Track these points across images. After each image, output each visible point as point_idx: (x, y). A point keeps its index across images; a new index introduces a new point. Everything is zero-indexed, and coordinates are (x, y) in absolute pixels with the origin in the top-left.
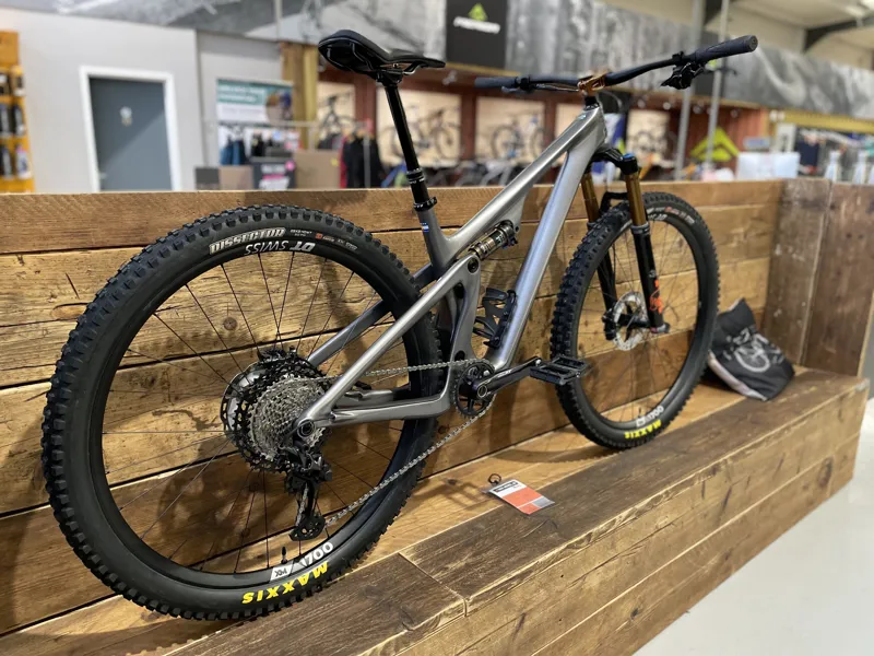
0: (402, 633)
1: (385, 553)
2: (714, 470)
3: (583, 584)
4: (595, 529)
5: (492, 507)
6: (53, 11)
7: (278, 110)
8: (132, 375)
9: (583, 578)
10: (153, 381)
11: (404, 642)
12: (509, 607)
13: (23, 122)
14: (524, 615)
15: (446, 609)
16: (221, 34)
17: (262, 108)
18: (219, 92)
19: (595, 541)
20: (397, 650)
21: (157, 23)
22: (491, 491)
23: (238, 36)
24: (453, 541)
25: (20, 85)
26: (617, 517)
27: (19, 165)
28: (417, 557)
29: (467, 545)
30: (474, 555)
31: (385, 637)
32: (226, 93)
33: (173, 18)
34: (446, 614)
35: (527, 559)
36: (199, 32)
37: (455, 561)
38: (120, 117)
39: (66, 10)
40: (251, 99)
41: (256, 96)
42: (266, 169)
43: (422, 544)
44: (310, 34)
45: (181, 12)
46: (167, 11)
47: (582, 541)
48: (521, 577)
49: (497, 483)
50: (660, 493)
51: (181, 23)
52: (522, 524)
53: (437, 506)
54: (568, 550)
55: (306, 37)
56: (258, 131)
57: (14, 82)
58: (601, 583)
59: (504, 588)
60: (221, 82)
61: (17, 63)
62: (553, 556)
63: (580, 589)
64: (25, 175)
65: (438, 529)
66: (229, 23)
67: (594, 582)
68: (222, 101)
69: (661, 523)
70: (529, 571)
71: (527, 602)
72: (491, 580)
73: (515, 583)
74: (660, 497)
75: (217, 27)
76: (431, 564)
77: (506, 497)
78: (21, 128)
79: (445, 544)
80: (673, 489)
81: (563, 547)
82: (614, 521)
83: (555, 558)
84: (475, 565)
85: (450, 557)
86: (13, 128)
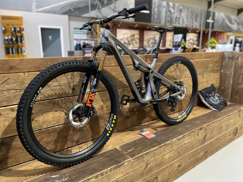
0: (115, 166)
1: (112, 147)
2: (201, 129)
3: (164, 157)
4: (167, 143)
5: (140, 137)
6: (31, 11)
7: (90, 36)
8: (50, 101)
9: (164, 155)
10: (55, 103)
11: (115, 168)
12: (143, 161)
13: (24, 40)
14: (147, 164)
15: (126, 161)
16: (75, 16)
17: (85, 35)
18: (74, 31)
19: (167, 146)
20: (114, 170)
21: (58, 14)
22: (141, 133)
23: (79, 16)
24: (130, 145)
25: (23, 30)
27: (23, 51)
28: (120, 148)
29: (133, 146)
30: (135, 148)
31: (111, 166)
32: (76, 31)
33: (62, 12)
34: (126, 162)
35: (149, 149)
36: (69, 16)
37: (130, 150)
38: (48, 38)
39: (35, 11)
40: (83, 33)
41: (84, 32)
42: (86, 51)
43: (122, 146)
44: (98, 15)
45: (64, 11)
46: (61, 10)
47: (163, 145)
48: (147, 154)
49: (142, 131)
50: (185, 134)
51: (64, 13)
52: (148, 141)
53: (126, 137)
54: (159, 148)
55: (97, 16)
56: (84, 41)
57: (22, 30)
58: (169, 157)
59: (142, 156)
60: (75, 28)
61: (22, 25)
62: (155, 149)
63: (163, 158)
64: (24, 54)
65: (126, 142)
66: (77, 13)
67: (167, 156)
68: (75, 33)
69: (186, 142)
70: (149, 152)
71: (148, 160)
72: (138, 154)
73: (145, 155)
74: (185, 135)
75: (74, 14)
76: (124, 150)
77: (145, 135)
78: (23, 42)
79: (128, 146)
80: (189, 133)
81: (158, 147)
82: (172, 141)
84: (135, 151)
85: (129, 149)
86: (21, 42)
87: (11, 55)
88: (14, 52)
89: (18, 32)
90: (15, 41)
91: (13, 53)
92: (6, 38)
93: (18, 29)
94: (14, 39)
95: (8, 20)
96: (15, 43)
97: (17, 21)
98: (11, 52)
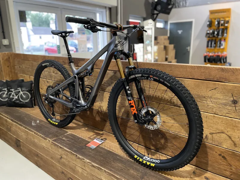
4: (78, 155)
9: (76, 165)
11: (42, 137)
13: (226, 33)
22: (96, 139)
25: (228, 22)
26: (85, 159)
47: (74, 154)
48: (61, 147)
49: (102, 139)
54: (70, 153)
57: (226, 22)
61: (229, 17)
64: (222, 47)
73: (59, 147)
77: (94, 141)
78: (225, 35)
83: (68, 152)
86: (223, 35)
87: (209, 48)
88: (213, 46)
89: (222, 25)
90: (216, 35)
91: (211, 47)
92: (208, 32)
93: (222, 22)
94: (216, 33)
95: (216, 14)
96: (216, 36)
97: (225, 13)
98: (210, 45)
